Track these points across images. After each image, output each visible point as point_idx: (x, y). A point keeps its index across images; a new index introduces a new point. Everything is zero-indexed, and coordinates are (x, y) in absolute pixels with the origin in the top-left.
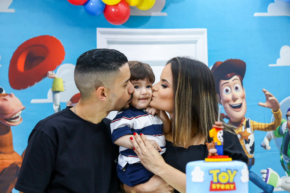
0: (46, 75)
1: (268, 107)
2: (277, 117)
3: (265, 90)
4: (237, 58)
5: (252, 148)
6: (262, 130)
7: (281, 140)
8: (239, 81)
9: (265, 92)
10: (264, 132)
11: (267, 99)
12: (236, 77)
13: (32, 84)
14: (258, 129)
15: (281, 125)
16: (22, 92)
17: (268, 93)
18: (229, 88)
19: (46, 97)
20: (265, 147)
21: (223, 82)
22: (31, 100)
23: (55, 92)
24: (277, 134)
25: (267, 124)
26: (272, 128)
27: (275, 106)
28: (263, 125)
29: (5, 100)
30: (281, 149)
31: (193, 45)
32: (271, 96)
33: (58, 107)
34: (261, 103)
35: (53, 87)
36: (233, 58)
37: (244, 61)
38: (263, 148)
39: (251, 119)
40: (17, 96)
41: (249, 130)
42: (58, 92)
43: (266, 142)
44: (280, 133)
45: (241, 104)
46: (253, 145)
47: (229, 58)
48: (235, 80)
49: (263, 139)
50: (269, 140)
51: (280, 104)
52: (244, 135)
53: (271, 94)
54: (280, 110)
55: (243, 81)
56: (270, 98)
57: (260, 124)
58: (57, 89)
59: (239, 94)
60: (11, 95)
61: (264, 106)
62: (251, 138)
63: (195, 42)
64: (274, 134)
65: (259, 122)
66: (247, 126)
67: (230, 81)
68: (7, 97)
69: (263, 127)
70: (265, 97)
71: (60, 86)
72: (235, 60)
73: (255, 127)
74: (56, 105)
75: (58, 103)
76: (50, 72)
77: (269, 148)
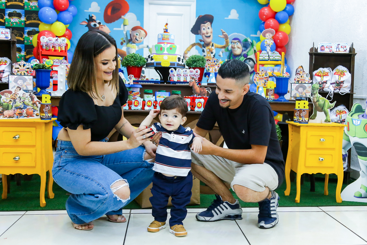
0: (120, 17)
1: (223, 38)
2: (227, 43)
3: (222, 30)
4: (210, 14)
5: (214, 56)
6: (219, 48)
7: (228, 53)
8: (210, 25)
9: (222, 31)
10: (220, 49)
11: (223, 34)
12: (208, 23)
13: (114, 21)
14: (218, 47)
15: (229, 46)
16: (110, 24)
17: (223, 31)
18: (205, 28)
19: (120, 27)
20: (220, 56)
21: (202, 25)
22: (114, 28)
23: (125, 25)
24: (226, 50)
25: (222, 46)
26: (224, 47)
27: (226, 37)
28: (220, 46)
29: (102, 27)
30: (228, 57)
31: (189, 7)
32: (225, 33)
33: (126, 32)
34: (220, 36)
35: (124, 24)
36: (208, 14)
37: (213, 16)
38: (219, 56)
39: (215, 43)
40: (108, 26)
41: (213, 48)
42: (126, 25)
43: (221, 53)
44: (228, 50)
45: (210, 36)
46: (215, 55)
47: (206, 14)
48: (208, 24)
49: (219, 52)
50: (222, 53)
51: (229, 36)
52: (210, 50)
53: (225, 32)
54: (228, 39)
55: (212, 25)
56: (224, 34)
57: (219, 45)
58: (125, 24)
59: (209, 31)
60: (104, 26)
61: (221, 37)
62: (214, 51)
63: (190, 5)
64: (225, 50)
65: (218, 44)
66: (213, 45)
67: (206, 24)
68: (103, 27)
69: (220, 47)
70: (222, 33)
71: (127, 22)
72: (209, 15)
73: (216, 46)
74: (125, 31)
75: (126, 30)
76: (122, 16)
77: (222, 56)
